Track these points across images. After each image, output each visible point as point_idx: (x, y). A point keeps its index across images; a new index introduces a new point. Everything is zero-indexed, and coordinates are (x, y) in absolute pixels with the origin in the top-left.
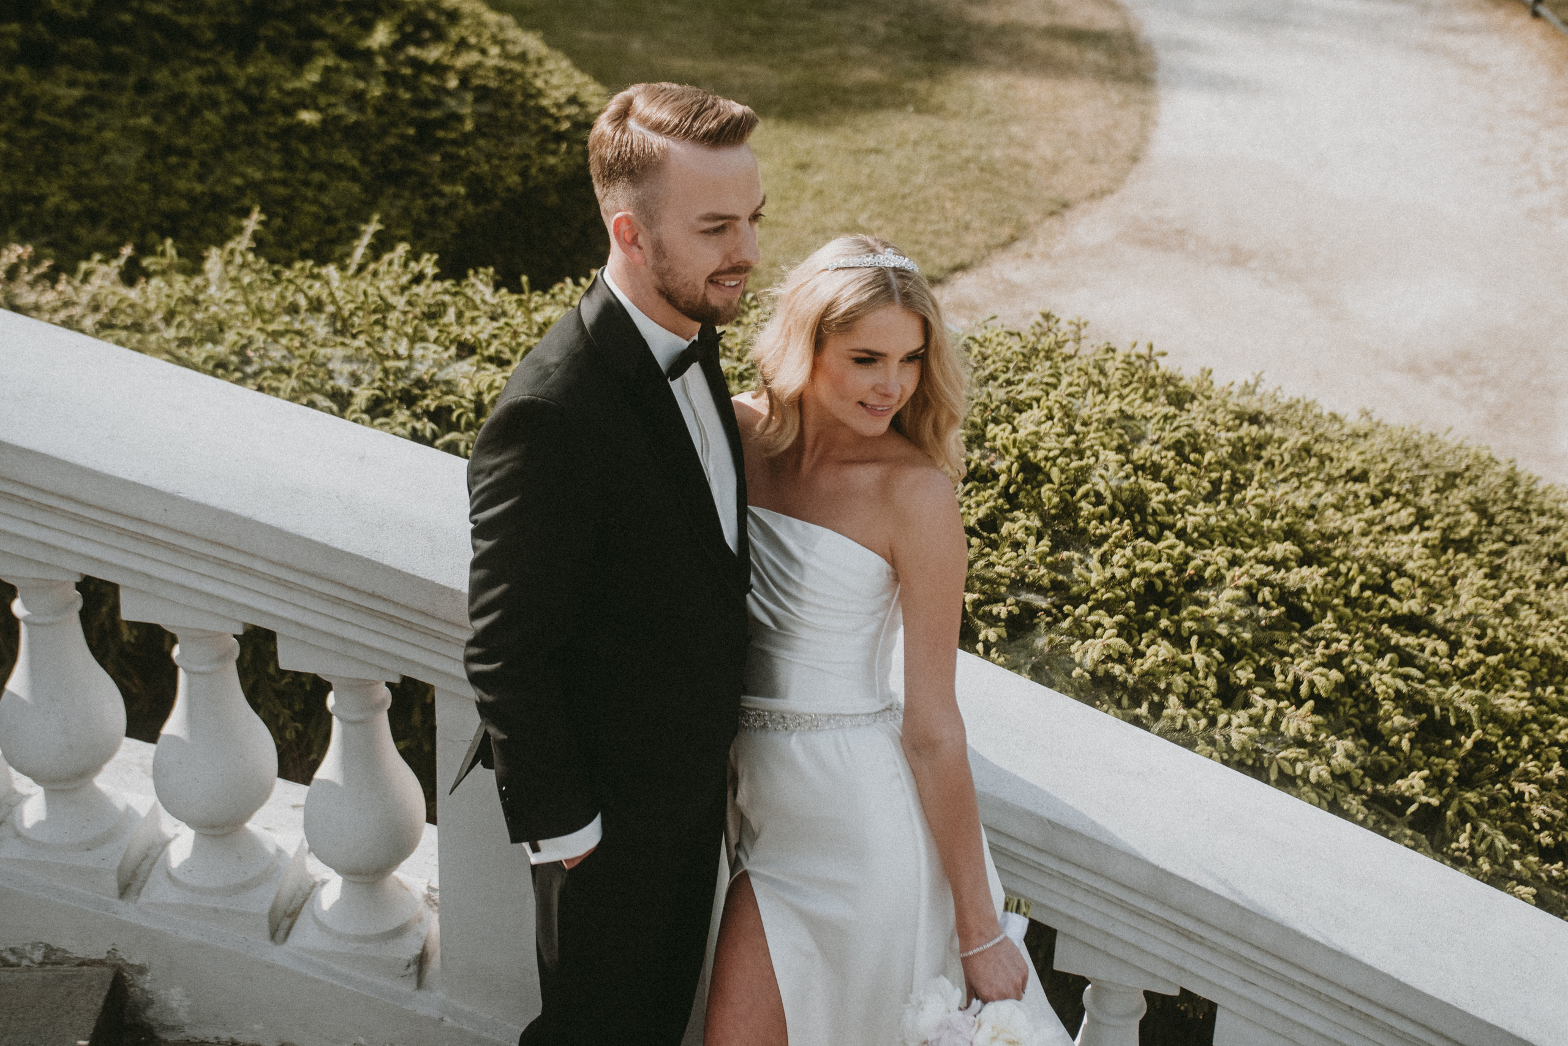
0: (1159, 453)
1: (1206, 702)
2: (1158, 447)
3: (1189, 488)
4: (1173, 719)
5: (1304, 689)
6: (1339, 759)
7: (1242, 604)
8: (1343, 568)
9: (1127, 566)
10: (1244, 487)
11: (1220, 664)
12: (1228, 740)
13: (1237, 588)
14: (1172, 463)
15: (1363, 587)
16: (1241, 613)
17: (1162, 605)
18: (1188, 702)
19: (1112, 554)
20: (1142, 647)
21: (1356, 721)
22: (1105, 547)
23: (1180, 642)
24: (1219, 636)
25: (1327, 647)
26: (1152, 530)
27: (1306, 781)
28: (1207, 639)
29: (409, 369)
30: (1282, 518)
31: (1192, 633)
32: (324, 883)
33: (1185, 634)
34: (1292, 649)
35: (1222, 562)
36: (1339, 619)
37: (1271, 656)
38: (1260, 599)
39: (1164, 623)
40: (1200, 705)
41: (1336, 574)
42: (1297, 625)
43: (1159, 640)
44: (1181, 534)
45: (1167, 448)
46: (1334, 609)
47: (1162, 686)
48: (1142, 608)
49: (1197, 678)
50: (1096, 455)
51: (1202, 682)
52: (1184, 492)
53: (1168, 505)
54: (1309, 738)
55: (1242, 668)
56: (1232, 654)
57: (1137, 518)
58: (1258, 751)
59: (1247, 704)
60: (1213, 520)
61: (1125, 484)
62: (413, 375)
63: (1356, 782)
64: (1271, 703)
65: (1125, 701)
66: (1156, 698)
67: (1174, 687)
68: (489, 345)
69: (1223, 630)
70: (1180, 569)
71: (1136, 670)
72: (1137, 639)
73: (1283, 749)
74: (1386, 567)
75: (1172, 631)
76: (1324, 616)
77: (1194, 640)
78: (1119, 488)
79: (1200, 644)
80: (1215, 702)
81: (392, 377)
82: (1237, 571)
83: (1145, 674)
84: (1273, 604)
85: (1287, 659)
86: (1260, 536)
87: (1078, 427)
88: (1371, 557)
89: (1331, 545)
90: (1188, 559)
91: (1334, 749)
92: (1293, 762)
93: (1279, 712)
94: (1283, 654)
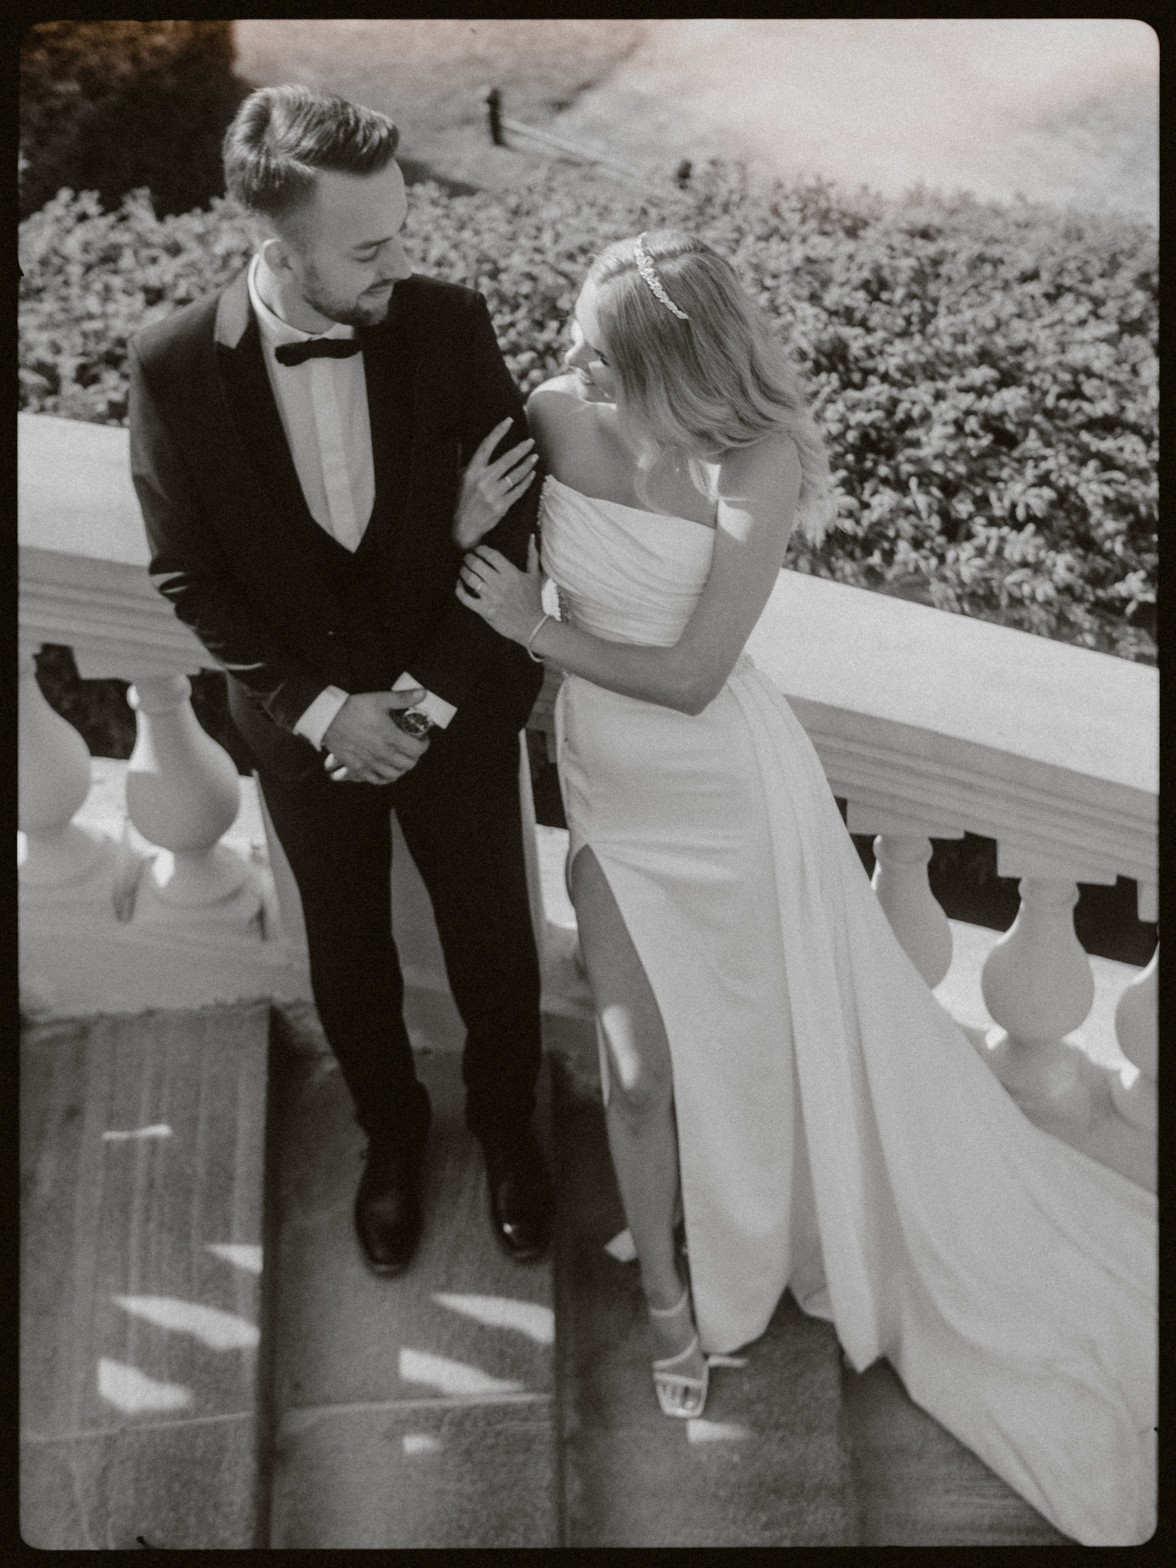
0: (849, 295)
1: (933, 540)
2: (847, 289)
3: (885, 329)
4: (905, 564)
5: (1021, 513)
6: (1061, 575)
7: (951, 438)
8: (1036, 381)
9: (840, 421)
10: (934, 315)
11: (940, 501)
12: (958, 575)
13: (945, 424)
14: (864, 306)
15: (1059, 397)
16: (952, 447)
17: (877, 452)
18: (917, 544)
19: (823, 409)
20: (866, 497)
21: (1070, 533)
22: (817, 404)
23: (900, 485)
24: (936, 474)
25: (1036, 467)
26: (856, 377)
27: (1033, 599)
28: (925, 478)
29: (107, 328)
30: (973, 340)
31: (910, 475)
32: (153, 859)
33: (903, 477)
34: (1005, 473)
35: (928, 399)
36: (1042, 433)
37: (985, 484)
38: (968, 428)
39: (883, 470)
40: (928, 544)
41: (1032, 388)
42: (1004, 449)
43: (881, 488)
44: (885, 378)
45: (856, 289)
46: (1035, 426)
47: (891, 533)
48: (860, 459)
49: (920, 518)
50: (792, 310)
51: (926, 522)
52: (880, 334)
53: (868, 350)
54: (1031, 559)
55: (961, 501)
56: (950, 489)
57: (841, 367)
58: (987, 580)
59: (970, 536)
60: (912, 357)
61: (825, 336)
62: (113, 334)
63: (1078, 591)
64: (994, 532)
65: (858, 553)
66: (886, 545)
67: (903, 534)
68: (175, 285)
69: (938, 467)
70: (890, 413)
71: (865, 522)
72: (858, 490)
73: (1009, 573)
74: (1075, 372)
75: (892, 477)
76: (1026, 435)
77: (913, 483)
78: (821, 341)
79: (920, 484)
80: (941, 540)
81: (92, 339)
82: (943, 405)
83: (872, 526)
84: (981, 433)
85: (1001, 485)
86: (958, 364)
87: (769, 282)
88: (1060, 364)
89: (1020, 359)
90: (895, 402)
91: (1054, 565)
92: (1019, 585)
93: (1002, 540)
94: (995, 480)
